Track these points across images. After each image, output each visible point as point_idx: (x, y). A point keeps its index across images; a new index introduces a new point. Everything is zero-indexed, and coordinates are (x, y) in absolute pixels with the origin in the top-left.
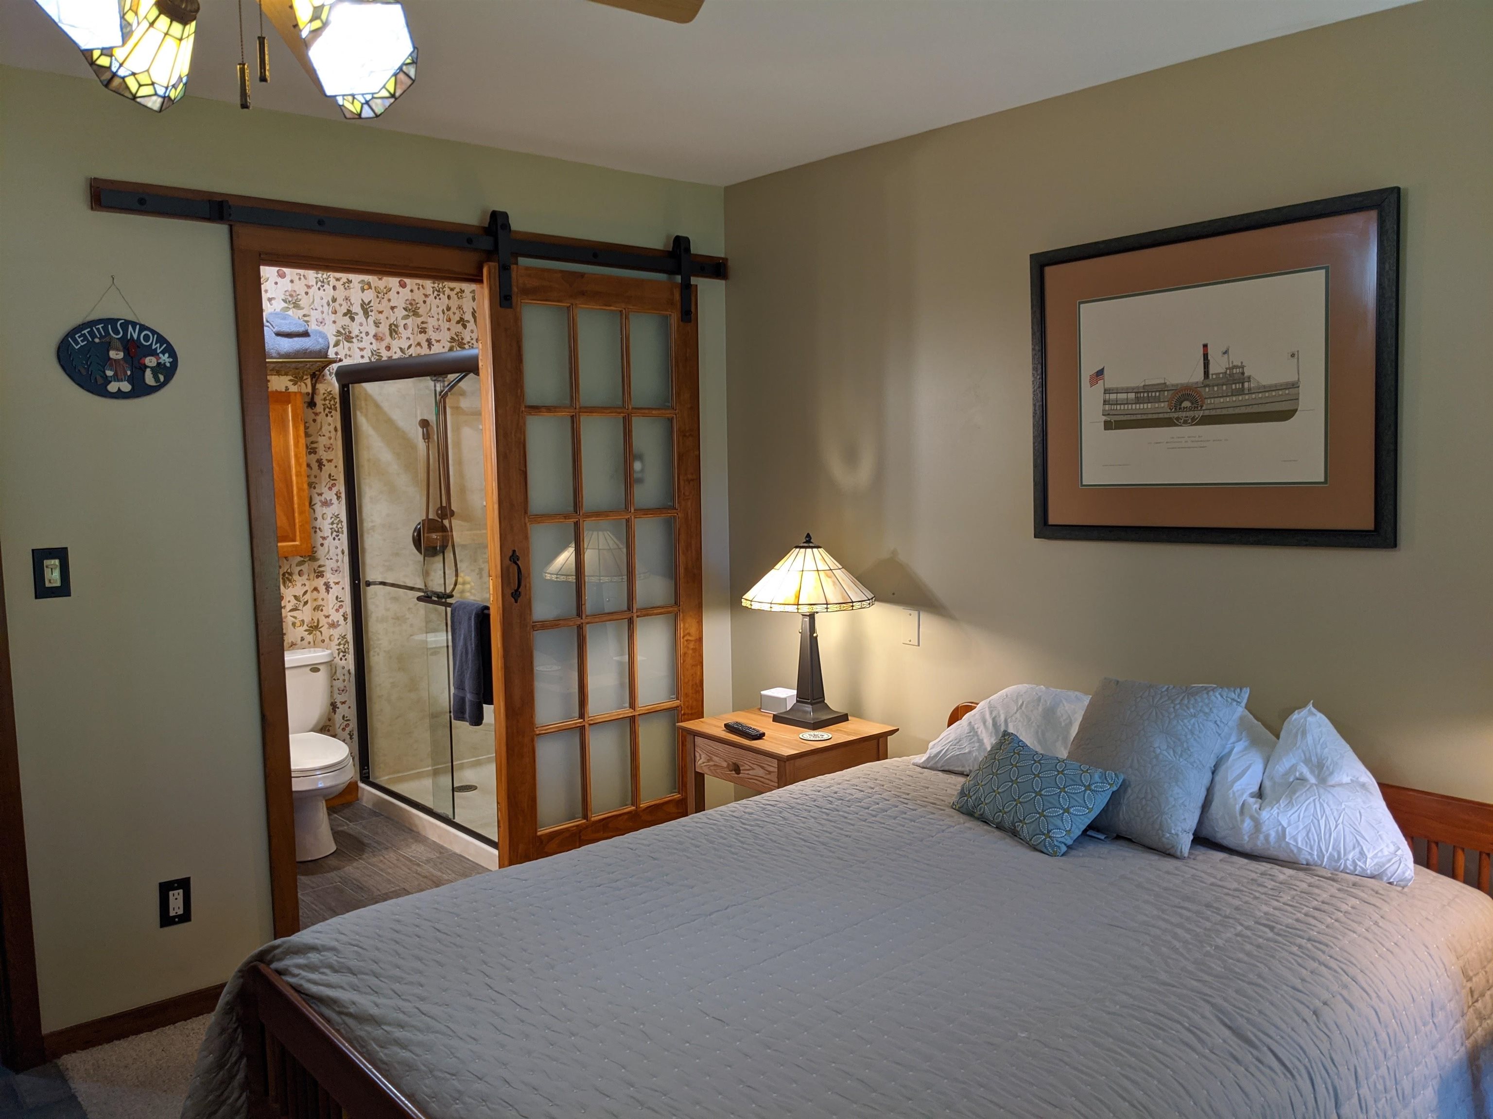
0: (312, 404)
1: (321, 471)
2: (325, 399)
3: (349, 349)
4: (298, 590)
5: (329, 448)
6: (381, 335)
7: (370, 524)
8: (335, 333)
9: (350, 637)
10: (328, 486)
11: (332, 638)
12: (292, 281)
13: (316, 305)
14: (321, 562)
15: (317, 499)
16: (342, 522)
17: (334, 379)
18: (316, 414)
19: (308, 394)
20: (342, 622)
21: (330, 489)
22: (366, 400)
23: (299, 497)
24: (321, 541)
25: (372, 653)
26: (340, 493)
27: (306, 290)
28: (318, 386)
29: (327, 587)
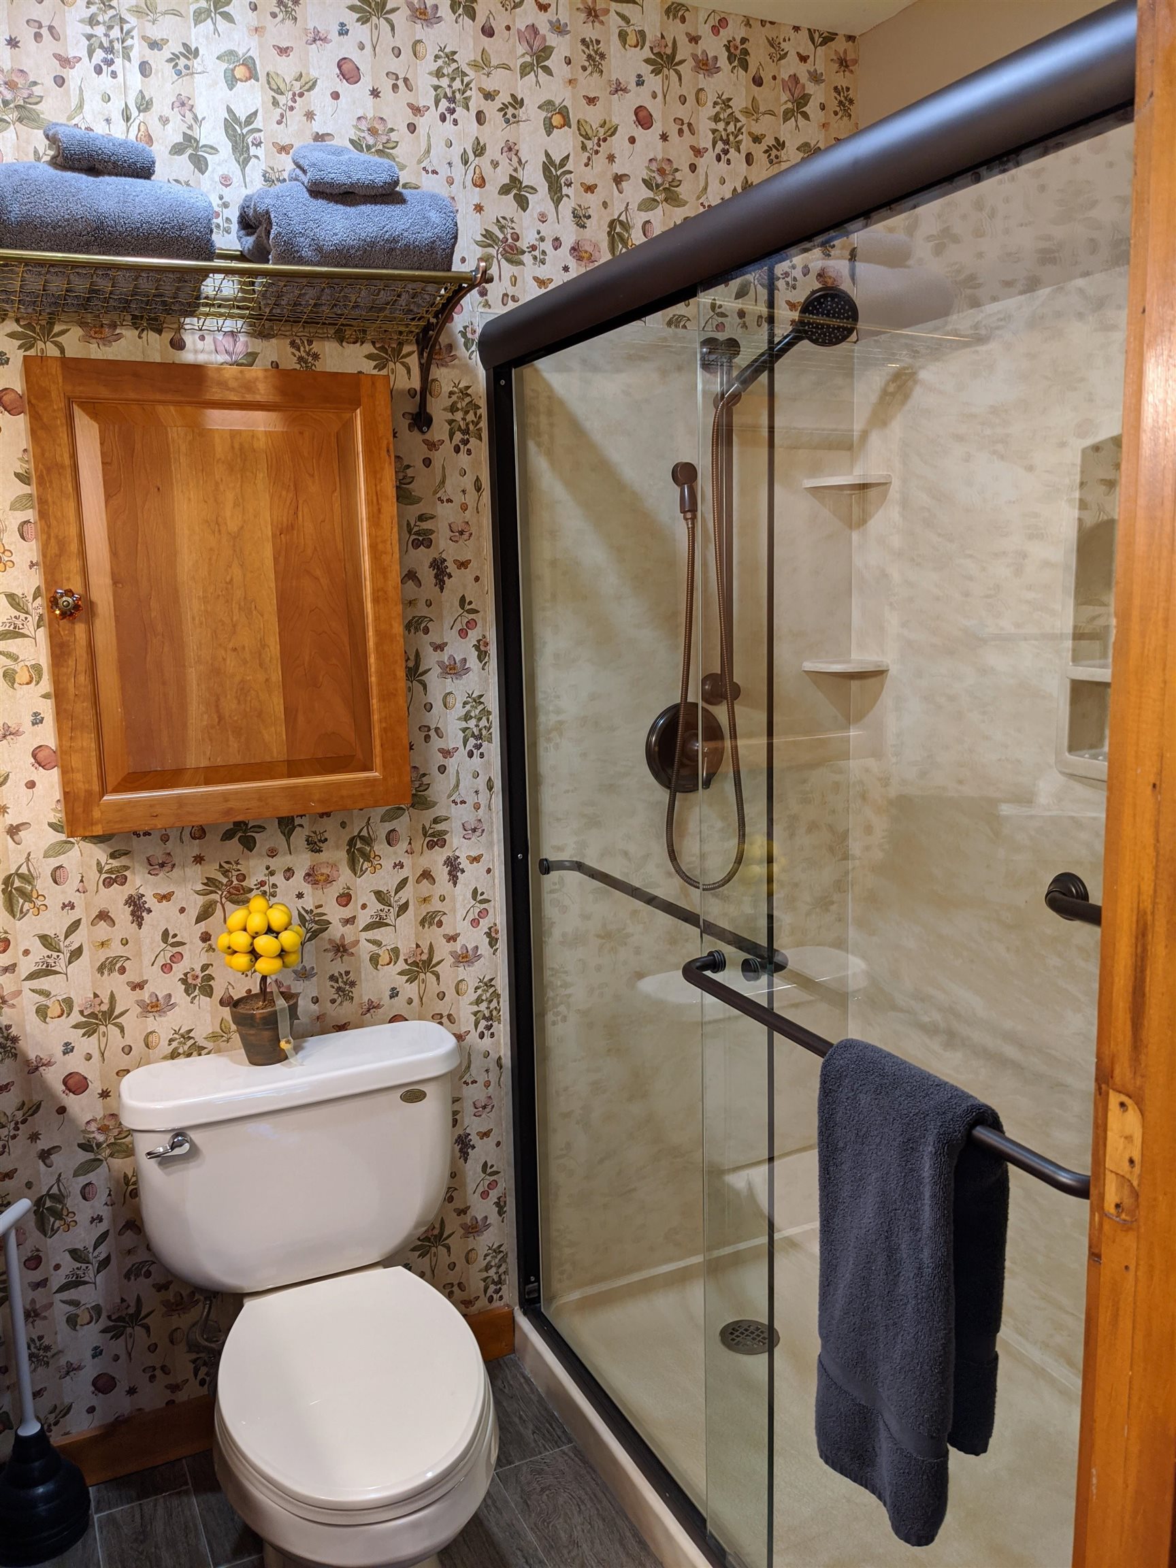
0: (421, 420)
1: (442, 589)
2: (453, 409)
3: (514, 281)
4: (386, 878)
5: (461, 533)
6: (590, 249)
7: (553, 718)
8: (479, 238)
9: (502, 984)
10: (458, 627)
11: (462, 986)
12: (375, 93)
13: (435, 161)
14: (439, 811)
15: (431, 660)
16: (489, 713)
17: (476, 356)
18: (432, 446)
19: (412, 393)
20: (485, 949)
21: (463, 633)
22: (550, 414)
23: (381, 656)
24: (439, 759)
25: (550, 1017)
26: (486, 644)
27: (409, 117)
28: (437, 373)
29: (454, 868)
